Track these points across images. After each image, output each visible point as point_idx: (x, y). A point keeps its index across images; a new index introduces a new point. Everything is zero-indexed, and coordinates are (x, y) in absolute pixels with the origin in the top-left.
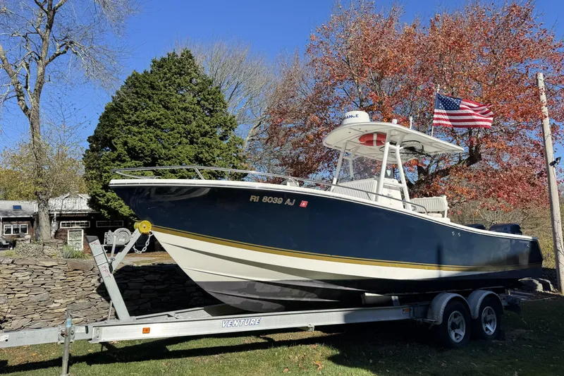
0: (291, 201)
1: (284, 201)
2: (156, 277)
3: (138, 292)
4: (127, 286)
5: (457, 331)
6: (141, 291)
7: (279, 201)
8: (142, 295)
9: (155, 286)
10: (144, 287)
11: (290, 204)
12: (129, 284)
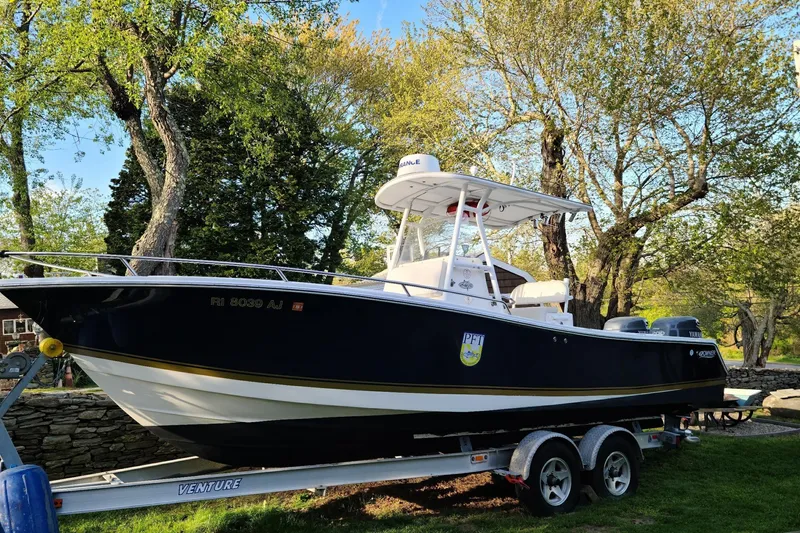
0: (277, 303)
1: (266, 304)
2: (99, 414)
3: (67, 438)
4: (49, 429)
5: (554, 490)
6: (73, 437)
7: (258, 304)
8: (75, 443)
9: (98, 427)
10: (79, 430)
11: (276, 307)
12: (52, 427)
